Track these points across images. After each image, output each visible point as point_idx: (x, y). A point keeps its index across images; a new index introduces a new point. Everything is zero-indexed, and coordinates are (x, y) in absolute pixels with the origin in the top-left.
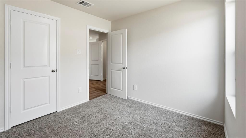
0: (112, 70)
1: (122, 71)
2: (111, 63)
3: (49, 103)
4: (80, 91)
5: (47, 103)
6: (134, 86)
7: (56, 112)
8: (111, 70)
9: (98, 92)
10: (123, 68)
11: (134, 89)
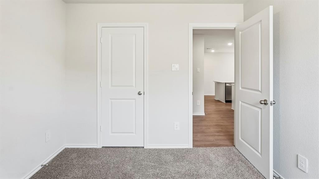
0: (242, 102)
1: (261, 109)
2: (240, 88)
3: (136, 133)
4: (177, 128)
5: (133, 133)
6: (297, 155)
7: (144, 147)
8: (240, 102)
9: (220, 137)
10: (262, 103)
11: (299, 167)
